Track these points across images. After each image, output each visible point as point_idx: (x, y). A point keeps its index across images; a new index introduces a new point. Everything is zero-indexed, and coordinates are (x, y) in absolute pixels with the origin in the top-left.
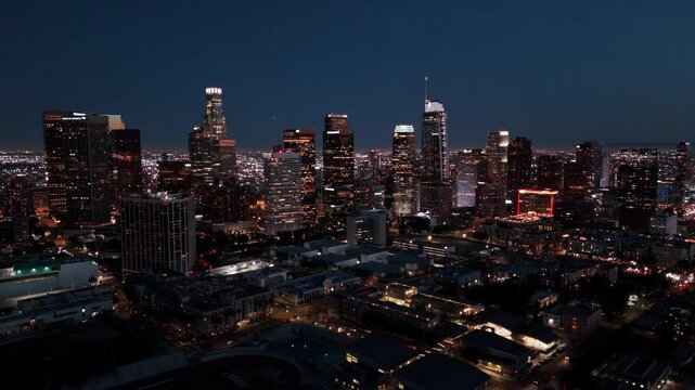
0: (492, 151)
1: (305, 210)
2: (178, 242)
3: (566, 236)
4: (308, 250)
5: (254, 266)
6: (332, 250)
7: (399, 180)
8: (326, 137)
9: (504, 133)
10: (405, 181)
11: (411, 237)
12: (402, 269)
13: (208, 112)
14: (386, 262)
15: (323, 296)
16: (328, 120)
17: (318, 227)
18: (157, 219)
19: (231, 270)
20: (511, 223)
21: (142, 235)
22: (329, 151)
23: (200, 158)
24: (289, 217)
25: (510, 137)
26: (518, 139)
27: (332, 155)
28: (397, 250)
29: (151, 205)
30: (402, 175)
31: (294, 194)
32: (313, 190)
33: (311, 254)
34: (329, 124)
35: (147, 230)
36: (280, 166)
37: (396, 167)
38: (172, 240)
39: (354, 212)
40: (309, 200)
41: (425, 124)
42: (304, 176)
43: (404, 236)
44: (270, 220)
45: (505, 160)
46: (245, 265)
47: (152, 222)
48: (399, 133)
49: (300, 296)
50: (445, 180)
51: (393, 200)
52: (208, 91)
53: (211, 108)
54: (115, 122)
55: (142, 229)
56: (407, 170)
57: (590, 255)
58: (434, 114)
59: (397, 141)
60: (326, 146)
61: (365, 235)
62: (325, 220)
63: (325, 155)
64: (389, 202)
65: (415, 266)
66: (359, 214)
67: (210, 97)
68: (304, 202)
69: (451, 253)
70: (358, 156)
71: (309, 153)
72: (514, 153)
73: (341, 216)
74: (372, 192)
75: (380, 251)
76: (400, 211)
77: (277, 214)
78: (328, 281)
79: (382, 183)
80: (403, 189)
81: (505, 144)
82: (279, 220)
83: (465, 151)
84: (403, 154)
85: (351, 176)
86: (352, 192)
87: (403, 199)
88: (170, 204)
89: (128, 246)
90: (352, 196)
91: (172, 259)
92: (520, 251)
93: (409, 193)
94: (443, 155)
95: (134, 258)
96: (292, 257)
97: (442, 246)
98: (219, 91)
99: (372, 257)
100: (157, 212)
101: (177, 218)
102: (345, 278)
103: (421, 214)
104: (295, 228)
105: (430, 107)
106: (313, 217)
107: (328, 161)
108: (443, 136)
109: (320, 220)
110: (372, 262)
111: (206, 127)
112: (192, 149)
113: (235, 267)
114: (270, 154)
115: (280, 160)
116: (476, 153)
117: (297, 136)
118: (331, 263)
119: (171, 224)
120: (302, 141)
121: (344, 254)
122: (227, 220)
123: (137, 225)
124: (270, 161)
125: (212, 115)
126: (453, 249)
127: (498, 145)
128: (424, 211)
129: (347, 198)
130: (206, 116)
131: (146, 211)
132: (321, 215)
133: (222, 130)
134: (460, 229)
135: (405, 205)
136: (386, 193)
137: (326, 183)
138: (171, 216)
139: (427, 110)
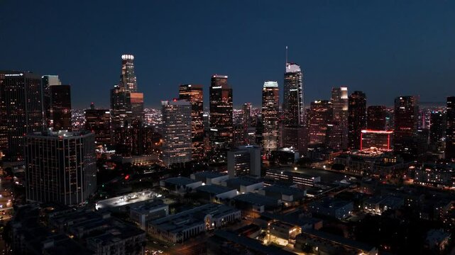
0: (336, 102)
1: (195, 146)
2: (74, 175)
3: (412, 167)
4: (194, 181)
5: (144, 197)
6: (215, 181)
7: (267, 123)
8: (212, 91)
9: (344, 89)
10: (271, 124)
11: (280, 168)
12: (280, 201)
13: (124, 73)
14: (263, 193)
15: (203, 233)
16: (213, 79)
17: (205, 160)
18: (54, 155)
19: (121, 201)
20: (362, 157)
21: (42, 170)
22: (214, 102)
23: (118, 107)
24: (182, 151)
25: (348, 92)
26: (356, 93)
27: (216, 105)
28: (271, 181)
29: (49, 141)
30: (269, 120)
31: (186, 133)
32: (202, 131)
33: (196, 185)
34: (214, 82)
35: (46, 164)
36: (174, 112)
37: (265, 113)
38: (67, 173)
39: (233, 148)
40: (198, 138)
41: (286, 81)
42: (194, 120)
43: (274, 167)
44: (166, 154)
45: (346, 109)
46: (134, 196)
47: (50, 157)
48: (267, 88)
49: (179, 234)
50: (301, 123)
51: (263, 138)
52: (124, 57)
53: (126, 70)
54: (54, 80)
55: (42, 163)
56: (273, 115)
57: (435, 184)
58: (293, 74)
59: (265, 94)
60: (212, 98)
61: (242, 167)
62: (211, 154)
63: (211, 105)
64: (259, 140)
65: (291, 198)
66: (238, 149)
67: (125, 62)
68: (194, 141)
69: (318, 183)
70: (235, 110)
71: (198, 102)
72: (354, 103)
73: (223, 150)
74: (246, 132)
75: (257, 182)
76: (268, 147)
77: (172, 149)
78: (209, 216)
79: (253, 126)
80: (270, 130)
81: (345, 97)
82: (174, 154)
83: (316, 102)
84: (270, 103)
85: (231, 121)
86: (231, 132)
87: (270, 138)
88: (66, 141)
89: (31, 178)
90: (231, 135)
91: (68, 190)
92: (373, 180)
93: (275, 133)
94: (300, 104)
95: (35, 189)
96: (179, 187)
97: (309, 177)
98: (132, 57)
99: (250, 189)
100: (53, 148)
101: (72, 153)
102: (226, 212)
103: (286, 149)
104: (187, 160)
105: (290, 68)
106: (202, 151)
107: (213, 109)
108: (300, 90)
109: (207, 153)
110: (250, 194)
111: (122, 84)
112: (113, 101)
113: (125, 198)
114: (166, 102)
115: (175, 106)
116: (324, 104)
117: (189, 90)
118: (213, 195)
119: (67, 160)
120: (193, 93)
121: (225, 185)
122: (133, 154)
123: (38, 159)
124: (167, 107)
125: (126, 75)
126: (319, 179)
127: (339, 98)
128: (289, 147)
129: (228, 137)
130: (122, 76)
131: (45, 146)
132: (208, 150)
133: (134, 86)
134: (320, 161)
135: (272, 142)
136: (257, 133)
137: (212, 126)
138: (67, 151)
139: (287, 71)
